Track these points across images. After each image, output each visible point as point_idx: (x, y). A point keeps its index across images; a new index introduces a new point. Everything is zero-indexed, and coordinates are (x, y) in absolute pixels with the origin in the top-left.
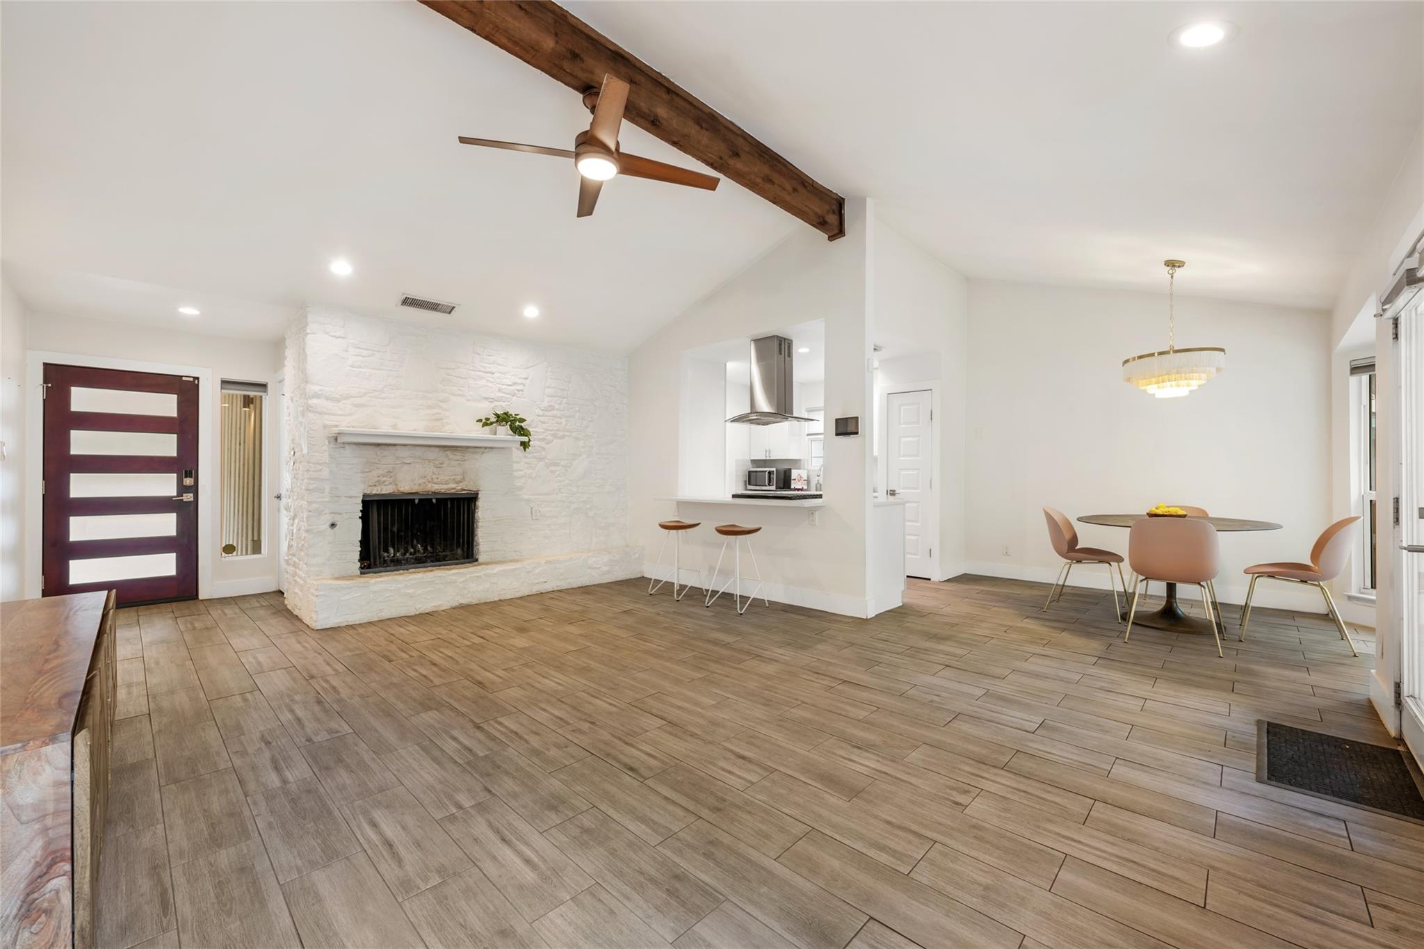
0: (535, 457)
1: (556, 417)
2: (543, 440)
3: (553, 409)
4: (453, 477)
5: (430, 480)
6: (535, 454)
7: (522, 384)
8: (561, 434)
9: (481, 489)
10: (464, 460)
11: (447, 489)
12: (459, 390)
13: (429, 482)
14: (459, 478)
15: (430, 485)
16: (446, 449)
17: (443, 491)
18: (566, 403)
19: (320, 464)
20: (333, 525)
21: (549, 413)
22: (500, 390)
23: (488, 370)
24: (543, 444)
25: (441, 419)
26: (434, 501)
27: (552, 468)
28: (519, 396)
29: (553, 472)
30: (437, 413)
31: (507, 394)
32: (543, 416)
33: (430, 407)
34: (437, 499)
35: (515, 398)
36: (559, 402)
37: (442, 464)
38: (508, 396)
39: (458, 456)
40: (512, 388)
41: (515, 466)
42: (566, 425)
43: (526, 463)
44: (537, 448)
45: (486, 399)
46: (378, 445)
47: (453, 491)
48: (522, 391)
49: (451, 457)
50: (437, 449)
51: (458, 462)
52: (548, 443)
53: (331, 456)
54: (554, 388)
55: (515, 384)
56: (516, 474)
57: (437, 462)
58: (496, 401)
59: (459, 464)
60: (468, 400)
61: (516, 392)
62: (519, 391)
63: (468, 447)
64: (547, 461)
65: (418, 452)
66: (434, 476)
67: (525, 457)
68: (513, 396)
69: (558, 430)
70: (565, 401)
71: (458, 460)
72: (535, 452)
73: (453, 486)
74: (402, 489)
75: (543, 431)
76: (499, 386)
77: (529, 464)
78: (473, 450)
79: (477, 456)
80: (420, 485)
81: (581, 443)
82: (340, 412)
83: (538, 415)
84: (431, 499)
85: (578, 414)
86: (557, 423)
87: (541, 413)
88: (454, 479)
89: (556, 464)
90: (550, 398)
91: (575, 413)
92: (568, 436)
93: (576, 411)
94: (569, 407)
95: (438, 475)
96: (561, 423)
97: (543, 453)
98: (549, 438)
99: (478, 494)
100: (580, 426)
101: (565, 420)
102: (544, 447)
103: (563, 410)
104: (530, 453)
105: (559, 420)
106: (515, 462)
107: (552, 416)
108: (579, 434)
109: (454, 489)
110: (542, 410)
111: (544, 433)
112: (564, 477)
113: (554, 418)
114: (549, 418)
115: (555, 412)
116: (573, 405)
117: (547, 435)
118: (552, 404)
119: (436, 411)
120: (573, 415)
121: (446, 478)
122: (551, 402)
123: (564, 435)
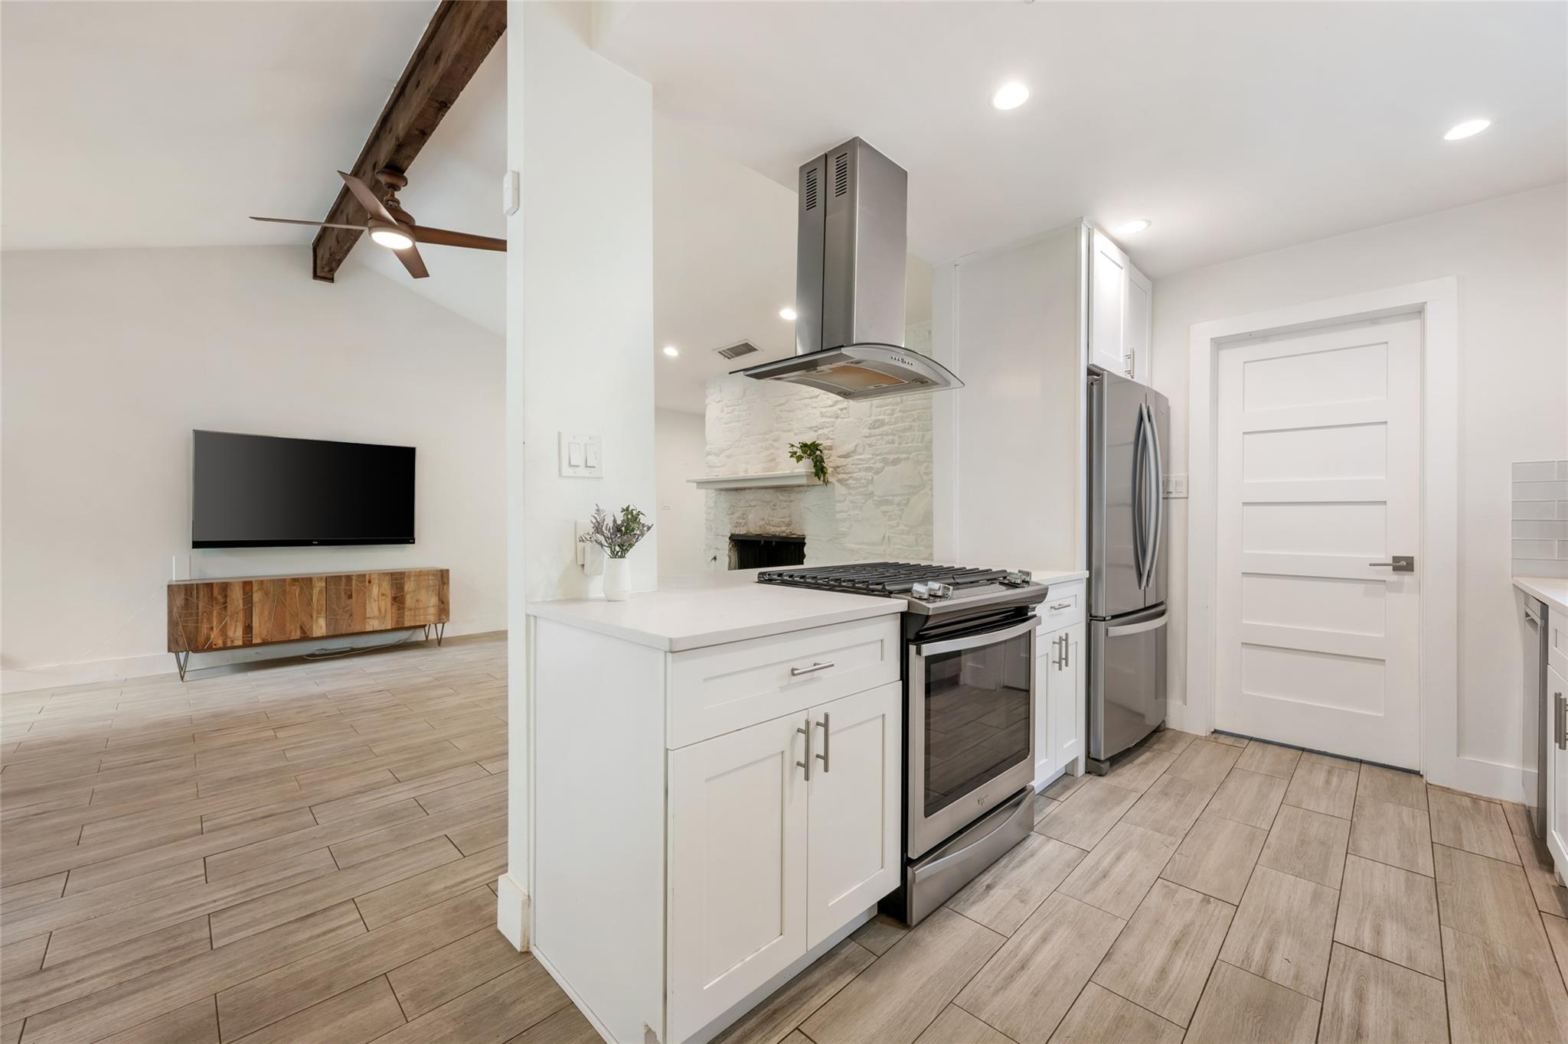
0: (861, 494)
1: (887, 434)
2: (869, 469)
3: (883, 423)
4: (783, 520)
5: (768, 522)
6: (861, 490)
8: (891, 457)
9: (805, 534)
10: (791, 501)
11: (780, 532)
12: (789, 424)
13: (767, 524)
14: (787, 520)
15: (768, 527)
16: (776, 489)
17: (777, 534)
18: (900, 411)
20: (715, 558)
21: (877, 431)
22: (822, 415)
24: (869, 475)
25: (775, 459)
26: (774, 543)
27: (884, 508)
28: (842, 416)
29: (883, 513)
30: (771, 454)
31: (830, 417)
32: (870, 436)
33: (767, 449)
34: (776, 542)
35: (839, 420)
36: (888, 412)
37: (775, 505)
38: (831, 420)
39: (784, 496)
40: (835, 408)
41: (839, 506)
42: (900, 444)
43: (852, 502)
44: (862, 481)
45: (811, 428)
46: (737, 490)
47: (784, 534)
48: (846, 409)
49: (781, 498)
50: (772, 491)
51: (786, 503)
52: (877, 473)
53: (715, 503)
56: (838, 516)
57: (771, 504)
58: (820, 428)
59: (787, 505)
60: (796, 434)
61: (839, 411)
62: (841, 410)
63: (791, 486)
64: (875, 498)
65: (759, 493)
66: (770, 519)
67: (850, 494)
68: (837, 417)
69: (889, 453)
70: (898, 408)
71: (786, 501)
72: (861, 487)
73: (784, 529)
74: (751, 530)
75: (871, 456)
76: (821, 410)
77: (855, 503)
78: (797, 489)
79: (800, 496)
80: (760, 527)
81: (923, 468)
82: (719, 465)
83: (864, 437)
84: (772, 542)
85: (917, 424)
86: (888, 443)
87: (866, 431)
88: (784, 522)
89: (887, 502)
90: (879, 409)
91: (913, 424)
92: (905, 459)
93: (914, 420)
94: (905, 415)
95: (773, 517)
96: (893, 442)
97: (870, 488)
98: (879, 465)
99: (805, 538)
100: (921, 442)
101: (900, 437)
102: (870, 478)
103: (895, 423)
104: (855, 488)
105: (891, 437)
106: (839, 501)
107: (882, 434)
108: (920, 454)
109: (784, 532)
110: (869, 429)
111: (872, 459)
112: (898, 521)
113: (885, 437)
114: (878, 437)
115: (886, 428)
116: (910, 411)
117: (875, 462)
118: (881, 417)
119: (771, 451)
120: (911, 427)
121: (778, 520)
122: (880, 415)
123: (898, 458)
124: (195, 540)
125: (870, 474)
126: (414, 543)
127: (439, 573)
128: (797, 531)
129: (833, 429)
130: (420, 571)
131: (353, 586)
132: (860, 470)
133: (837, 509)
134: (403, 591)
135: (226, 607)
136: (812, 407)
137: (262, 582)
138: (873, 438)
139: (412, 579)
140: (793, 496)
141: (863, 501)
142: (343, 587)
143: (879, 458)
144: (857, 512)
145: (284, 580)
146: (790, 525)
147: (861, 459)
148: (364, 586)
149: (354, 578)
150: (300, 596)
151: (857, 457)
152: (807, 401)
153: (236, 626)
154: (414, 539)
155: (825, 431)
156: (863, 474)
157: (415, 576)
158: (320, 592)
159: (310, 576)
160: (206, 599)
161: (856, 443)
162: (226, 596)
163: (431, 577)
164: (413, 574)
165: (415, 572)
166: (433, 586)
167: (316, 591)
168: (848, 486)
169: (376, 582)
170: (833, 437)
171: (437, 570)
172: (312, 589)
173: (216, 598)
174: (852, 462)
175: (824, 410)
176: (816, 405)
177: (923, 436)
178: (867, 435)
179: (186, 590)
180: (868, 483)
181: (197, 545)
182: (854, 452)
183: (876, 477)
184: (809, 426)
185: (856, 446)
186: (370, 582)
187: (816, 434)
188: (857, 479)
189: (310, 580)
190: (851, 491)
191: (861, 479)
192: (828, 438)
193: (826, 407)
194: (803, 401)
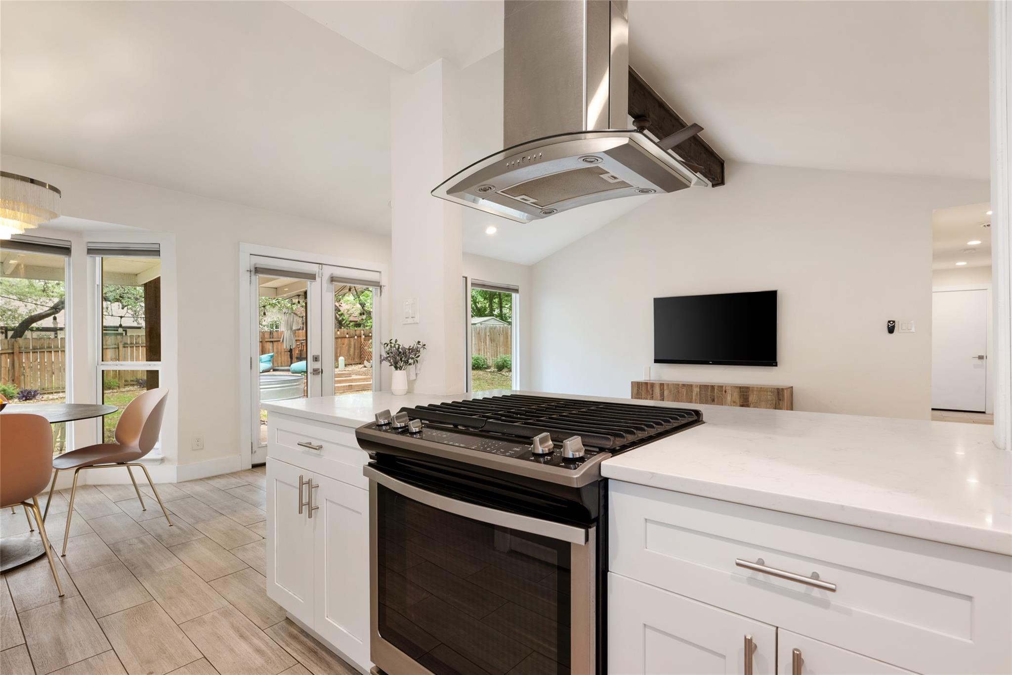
124: (656, 359)
126: (776, 366)
127: (776, 391)
130: (761, 388)
131: (716, 393)
134: (749, 402)
135: (653, 397)
137: (668, 385)
139: (755, 393)
142: (709, 393)
145: (678, 385)
148: (722, 394)
149: (716, 388)
150: (686, 395)
154: (777, 363)
157: (757, 391)
158: (697, 394)
159: (691, 384)
160: (645, 391)
162: (653, 391)
163: (769, 393)
164: (756, 389)
165: (757, 388)
166: (771, 401)
167: (694, 394)
169: (730, 392)
171: (774, 388)
172: (692, 392)
173: (649, 391)
179: (638, 385)
181: (656, 361)
186: (725, 392)
189: (691, 386)
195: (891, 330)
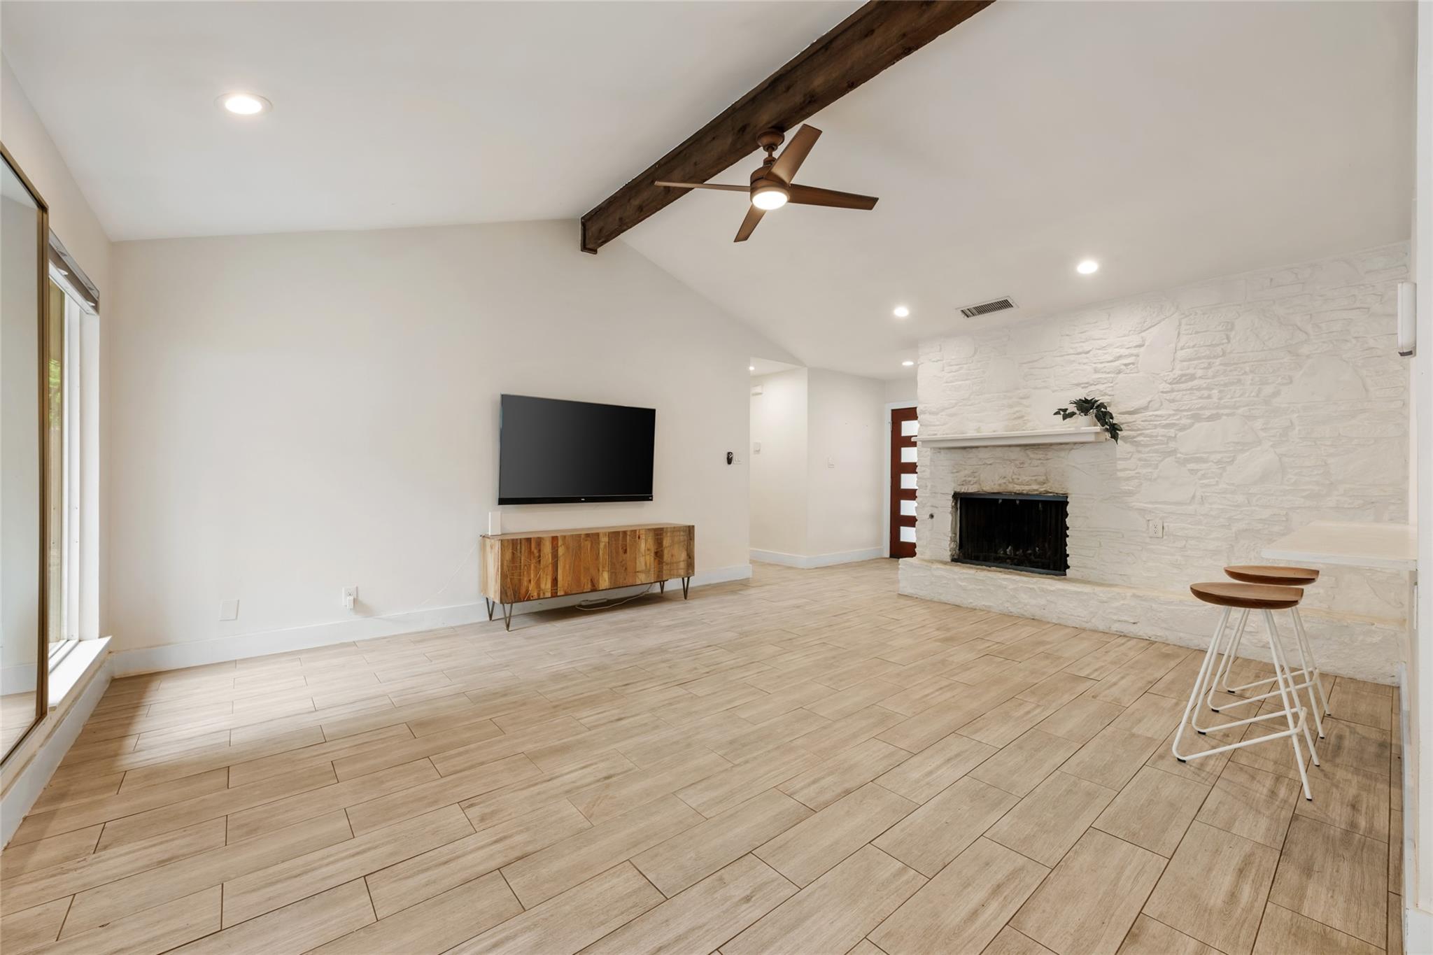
0: (1156, 451)
1: (1199, 389)
2: (1169, 426)
3: (1192, 377)
4: (1034, 478)
5: (1011, 480)
6: (1155, 447)
7: (1131, 355)
8: (1207, 413)
9: (1068, 492)
10: (1047, 459)
11: (1029, 490)
12: (1044, 382)
13: (1010, 482)
14: (1042, 478)
15: (1011, 485)
16: (1027, 448)
17: (1025, 492)
18: (1221, 364)
19: (924, 466)
20: (932, 516)
21: (1183, 386)
22: (1096, 371)
23: (1080, 350)
24: (1172, 432)
25: (1022, 417)
26: (1018, 502)
27: (1193, 466)
28: (1127, 371)
29: (1192, 471)
30: (1017, 412)
31: (1108, 373)
32: (1172, 391)
33: (1011, 406)
34: (1020, 500)
35: (1121, 376)
36: (1202, 366)
37: (1023, 463)
38: (1110, 375)
39: (1040, 454)
40: (1117, 363)
41: (1121, 464)
42: (1220, 399)
43: (1140, 460)
44: (1159, 438)
45: (1078, 385)
46: (964, 448)
47: (1036, 493)
48: (1133, 364)
49: (1032, 456)
50: (1018, 449)
51: (1039, 462)
52: (1183, 428)
53: (932, 460)
54: (1194, 346)
55: (1120, 357)
56: (1120, 474)
57: (1017, 462)
58: (1091, 385)
59: (1042, 463)
62: (1126, 365)
63: (1051, 445)
64: (1179, 455)
65: (998, 452)
66: (1014, 477)
67: (1139, 452)
68: (1119, 372)
69: (1202, 408)
70: (1218, 361)
71: (1040, 459)
72: (1157, 444)
73: (1035, 487)
74: (984, 489)
75: (1173, 412)
76: (1094, 365)
77: (1146, 460)
79: (1063, 454)
80: (1000, 485)
81: (1258, 424)
82: (938, 423)
83: (1162, 392)
84: (1014, 500)
86: (1201, 398)
87: (1168, 387)
88: (1036, 480)
89: (1199, 460)
90: (1185, 363)
91: (1242, 377)
92: (1227, 415)
93: (1245, 373)
94: (1229, 369)
95: (1019, 475)
96: (1209, 397)
97: (1172, 445)
98: (1184, 421)
99: (1067, 497)
100: (1257, 396)
101: (1220, 392)
102: (1173, 436)
103: (1214, 377)
104: (1146, 446)
105: (1206, 393)
106: (1120, 459)
107: (1191, 389)
108: (1253, 409)
109: (1037, 490)
110: (1170, 384)
111: (1174, 415)
112: (1217, 479)
113: (1195, 392)
114: (1184, 392)
115: (1196, 382)
116: (1237, 364)
117: (1180, 419)
118: (1191, 371)
119: (1016, 409)
120: (1239, 381)
121: (1027, 479)
122: (1188, 369)
123: (1217, 414)
124: (501, 497)
125: (1172, 430)
126: (652, 500)
127: (688, 529)
128: (1053, 487)
129: (1112, 385)
130: (674, 528)
131: (628, 541)
132: (1156, 427)
133: (1119, 467)
134: (662, 546)
135: (540, 561)
136: (1079, 364)
137: (564, 537)
138: (1175, 393)
139: (669, 534)
140: (1050, 454)
141: (1160, 459)
142: (620, 542)
143: (1185, 413)
144: (1150, 470)
145: (579, 536)
146: (1044, 483)
147: (1156, 416)
148: (635, 541)
149: (628, 533)
150: (591, 549)
151: (1151, 413)
152: (1072, 358)
153: (546, 579)
154: (652, 496)
155: (1101, 387)
156: (1161, 431)
157: (671, 532)
158: (605, 545)
159: (597, 531)
160: (526, 554)
161: (1148, 399)
162: (540, 551)
163: (682, 533)
164: (669, 530)
165: (671, 528)
166: (683, 541)
167: (602, 545)
168: (1137, 444)
169: (644, 537)
170: (1112, 393)
171: (686, 527)
172: (599, 544)
173: (533, 553)
174: (1144, 419)
175: (1099, 366)
176: (1085, 361)
177: (1260, 391)
178: (1168, 390)
179: (513, 544)
180: (1168, 440)
181: (502, 501)
182: (1146, 408)
183: (1180, 434)
184: (1076, 382)
185: (1150, 402)
186: (639, 538)
187: (1087, 391)
188: (1151, 436)
189: (598, 534)
190: (1140, 449)
191: (1157, 436)
192: (1105, 394)
193: (1101, 363)
194: (1066, 357)
195: (729, 461)
